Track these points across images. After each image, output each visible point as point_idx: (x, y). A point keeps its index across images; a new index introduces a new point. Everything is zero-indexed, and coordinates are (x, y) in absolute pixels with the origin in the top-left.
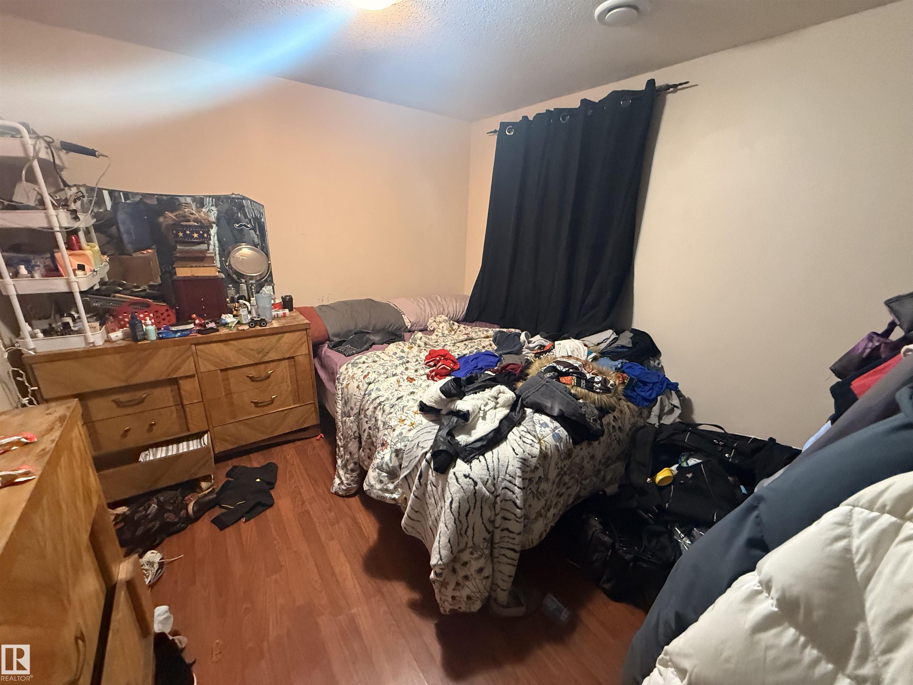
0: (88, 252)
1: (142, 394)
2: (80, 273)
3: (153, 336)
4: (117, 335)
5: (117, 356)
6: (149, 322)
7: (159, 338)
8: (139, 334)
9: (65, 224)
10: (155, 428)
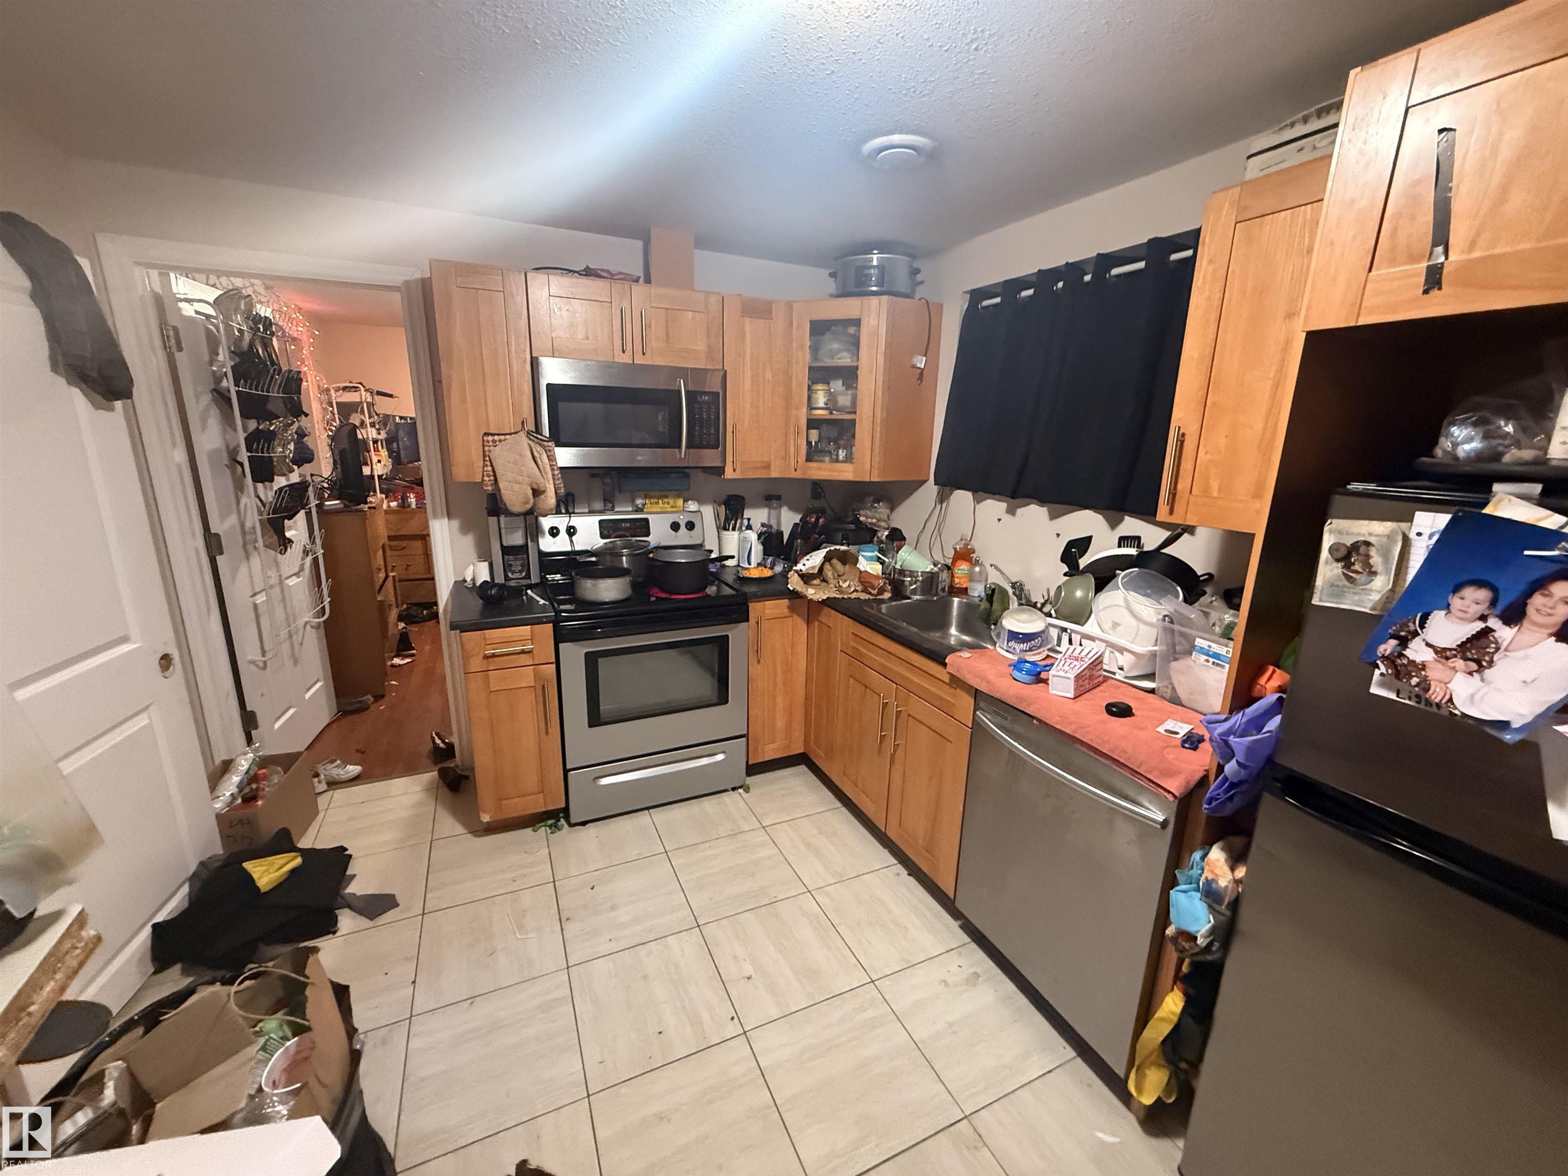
0: (383, 454)
1: (404, 544)
2: (378, 464)
3: (414, 506)
4: (394, 504)
5: (392, 515)
6: (412, 496)
7: (418, 508)
8: (406, 505)
9: (374, 437)
10: (410, 568)
